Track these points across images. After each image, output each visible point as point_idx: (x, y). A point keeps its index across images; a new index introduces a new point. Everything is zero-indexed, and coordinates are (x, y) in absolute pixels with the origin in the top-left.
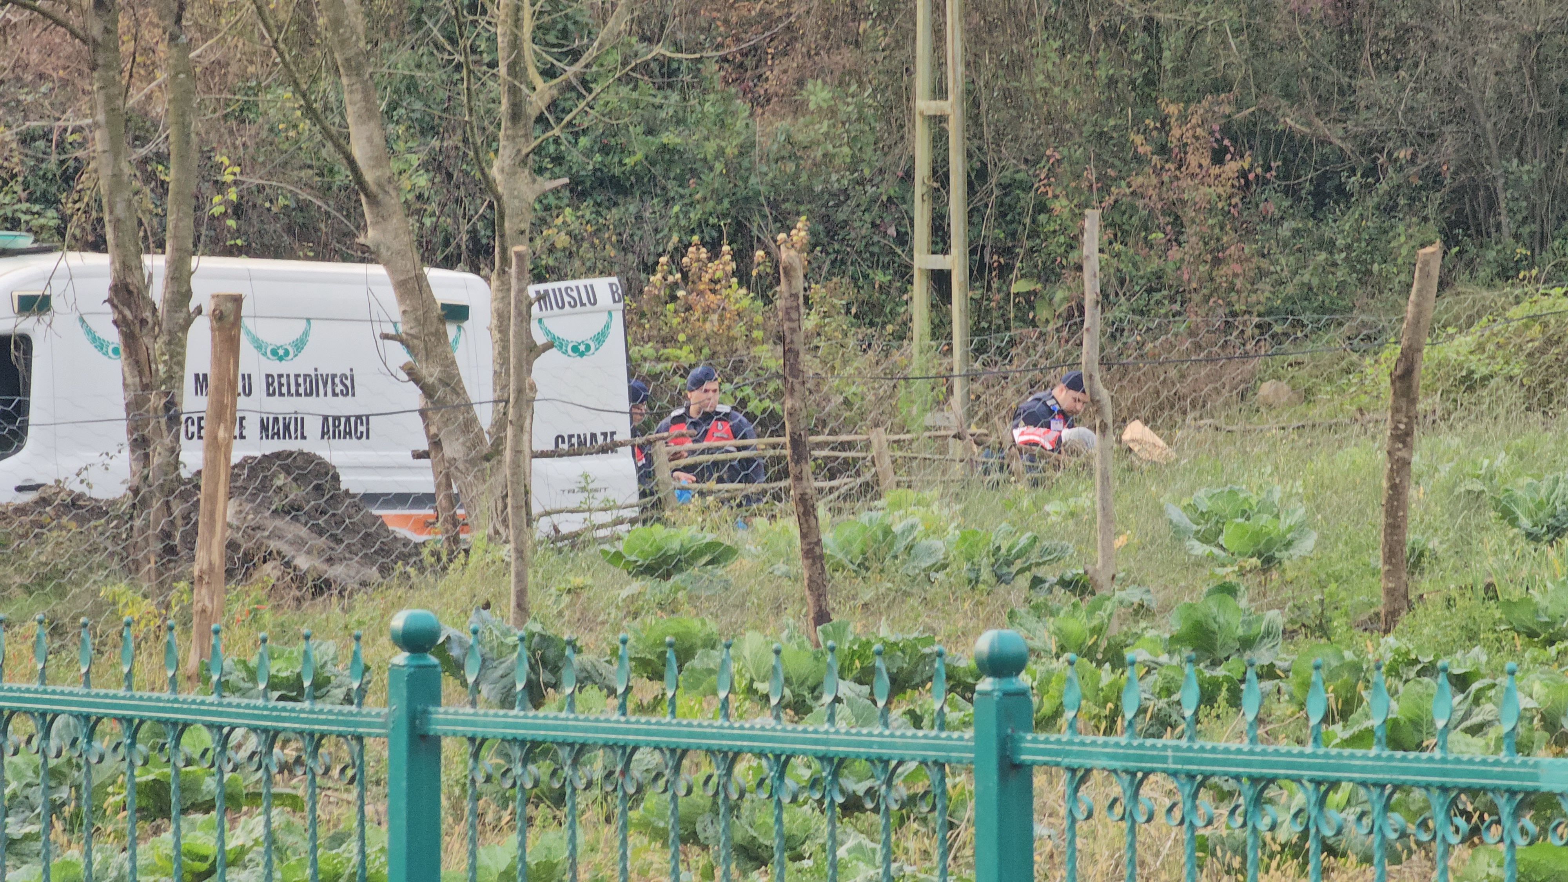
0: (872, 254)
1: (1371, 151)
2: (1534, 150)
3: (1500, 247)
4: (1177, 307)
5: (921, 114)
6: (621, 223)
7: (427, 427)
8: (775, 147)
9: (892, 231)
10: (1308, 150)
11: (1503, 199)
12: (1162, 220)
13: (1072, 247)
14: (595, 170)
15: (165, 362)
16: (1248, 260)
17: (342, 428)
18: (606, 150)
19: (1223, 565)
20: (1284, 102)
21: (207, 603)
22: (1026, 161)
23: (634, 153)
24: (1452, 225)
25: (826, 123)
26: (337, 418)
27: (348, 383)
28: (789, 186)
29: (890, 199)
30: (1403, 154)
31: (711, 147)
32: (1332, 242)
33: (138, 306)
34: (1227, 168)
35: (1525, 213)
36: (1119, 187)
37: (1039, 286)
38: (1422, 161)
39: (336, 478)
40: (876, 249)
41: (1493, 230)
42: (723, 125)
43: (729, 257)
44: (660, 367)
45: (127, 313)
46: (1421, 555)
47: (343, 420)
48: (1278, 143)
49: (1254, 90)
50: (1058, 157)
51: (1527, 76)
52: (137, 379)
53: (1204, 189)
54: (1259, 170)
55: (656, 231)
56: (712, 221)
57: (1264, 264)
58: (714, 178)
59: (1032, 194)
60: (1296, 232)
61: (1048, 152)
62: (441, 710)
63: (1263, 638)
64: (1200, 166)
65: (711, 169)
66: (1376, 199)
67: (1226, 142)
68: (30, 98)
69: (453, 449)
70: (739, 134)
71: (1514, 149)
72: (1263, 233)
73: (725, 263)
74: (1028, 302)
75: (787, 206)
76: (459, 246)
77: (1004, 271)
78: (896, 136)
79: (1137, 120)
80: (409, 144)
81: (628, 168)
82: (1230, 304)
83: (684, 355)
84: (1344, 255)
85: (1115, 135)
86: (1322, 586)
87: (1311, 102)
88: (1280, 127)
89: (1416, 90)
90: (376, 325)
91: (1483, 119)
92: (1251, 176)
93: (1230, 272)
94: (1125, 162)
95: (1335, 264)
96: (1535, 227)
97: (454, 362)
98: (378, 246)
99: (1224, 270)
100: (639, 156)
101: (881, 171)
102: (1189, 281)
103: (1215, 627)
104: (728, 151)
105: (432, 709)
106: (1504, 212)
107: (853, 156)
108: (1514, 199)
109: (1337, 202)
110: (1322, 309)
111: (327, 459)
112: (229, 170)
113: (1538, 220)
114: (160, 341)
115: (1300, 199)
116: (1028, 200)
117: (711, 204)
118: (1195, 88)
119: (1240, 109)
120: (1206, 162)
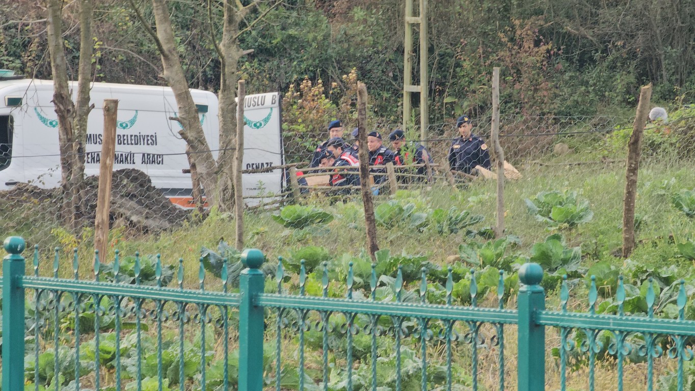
0: (382, 84)
1: (605, 42)
2: (678, 43)
3: (662, 85)
4: (518, 110)
5: (408, 23)
6: (271, 69)
7: (189, 159)
8: (340, 36)
9: (391, 74)
10: (577, 41)
11: (664, 63)
12: (512, 71)
13: (471, 83)
14: (259, 45)
15: (78, 129)
16: (550, 89)
17: (151, 159)
18: (263, 37)
19: (551, 226)
20: (567, 20)
21: (101, 237)
22: (451, 44)
23: (277, 38)
24: (641, 75)
25: (362, 26)
26: (148, 155)
27: (154, 139)
28: (345, 54)
29: (390, 60)
30: (620, 43)
31: (311, 36)
32: (587, 82)
33: (66, 104)
34: (541, 48)
35: (673, 70)
36: (493, 56)
37: (456, 100)
38: (628, 47)
39: (149, 181)
40: (384, 82)
41: (659, 77)
42: (316, 26)
43: (321, 85)
44: (290, 134)
45: (61, 107)
46: (640, 223)
47: (151, 155)
48: (564, 37)
49: (553, 14)
50: (466, 42)
51: (676, 10)
52: (65, 137)
53: (531, 58)
54: (555, 50)
55: (286, 73)
56: (311, 69)
57: (557, 91)
58: (312, 50)
59: (454, 59)
60: (571, 77)
61: (462, 40)
62: (265, 294)
63: (572, 259)
64: (529, 47)
65: (311, 46)
66: (607, 63)
67: (541, 37)
68: (8, 10)
69: (201, 169)
70: (323, 30)
71: (669, 42)
72: (557, 77)
73: (319, 88)
74: (452, 106)
75: (344, 63)
76: (198, 79)
77: (441, 93)
78: (393, 32)
79: (501, 27)
80: (177, 33)
81: (274, 45)
82: (541, 109)
83: (301, 128)
84: (593, 88)
85: (491, 33)
86: (596, 236)
87: (578, 20)
88: (564, 31)
89: (625, 15)
90: (168, 114)
91: (655, 28)
92: (552, 52)
93: (542, 95)
94: (494, 44)
95: (588, 92)
96: (678, 77)
97: (202, 130)
98: (169, 78)
99: (540, 93)
100: (279, 39)
101: (386, 48)
102: (524, 99)
103: (551, 254)
104: (318, 37)
105: (259, 294)
106: (664, 70)
107: (374, 41)
108: (669, 64)
109: (589, 64)
110: (583, 112)
111: (146, 173)
112: (98, 43)
113: (679, 73)
114: (76, 120)
115: (573, 63)
116: (452, 61)
117: (310, 61)
118: (526, 13)
119: (546, 23)
120: (532, 46)
